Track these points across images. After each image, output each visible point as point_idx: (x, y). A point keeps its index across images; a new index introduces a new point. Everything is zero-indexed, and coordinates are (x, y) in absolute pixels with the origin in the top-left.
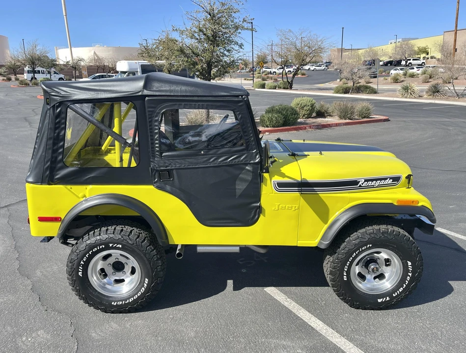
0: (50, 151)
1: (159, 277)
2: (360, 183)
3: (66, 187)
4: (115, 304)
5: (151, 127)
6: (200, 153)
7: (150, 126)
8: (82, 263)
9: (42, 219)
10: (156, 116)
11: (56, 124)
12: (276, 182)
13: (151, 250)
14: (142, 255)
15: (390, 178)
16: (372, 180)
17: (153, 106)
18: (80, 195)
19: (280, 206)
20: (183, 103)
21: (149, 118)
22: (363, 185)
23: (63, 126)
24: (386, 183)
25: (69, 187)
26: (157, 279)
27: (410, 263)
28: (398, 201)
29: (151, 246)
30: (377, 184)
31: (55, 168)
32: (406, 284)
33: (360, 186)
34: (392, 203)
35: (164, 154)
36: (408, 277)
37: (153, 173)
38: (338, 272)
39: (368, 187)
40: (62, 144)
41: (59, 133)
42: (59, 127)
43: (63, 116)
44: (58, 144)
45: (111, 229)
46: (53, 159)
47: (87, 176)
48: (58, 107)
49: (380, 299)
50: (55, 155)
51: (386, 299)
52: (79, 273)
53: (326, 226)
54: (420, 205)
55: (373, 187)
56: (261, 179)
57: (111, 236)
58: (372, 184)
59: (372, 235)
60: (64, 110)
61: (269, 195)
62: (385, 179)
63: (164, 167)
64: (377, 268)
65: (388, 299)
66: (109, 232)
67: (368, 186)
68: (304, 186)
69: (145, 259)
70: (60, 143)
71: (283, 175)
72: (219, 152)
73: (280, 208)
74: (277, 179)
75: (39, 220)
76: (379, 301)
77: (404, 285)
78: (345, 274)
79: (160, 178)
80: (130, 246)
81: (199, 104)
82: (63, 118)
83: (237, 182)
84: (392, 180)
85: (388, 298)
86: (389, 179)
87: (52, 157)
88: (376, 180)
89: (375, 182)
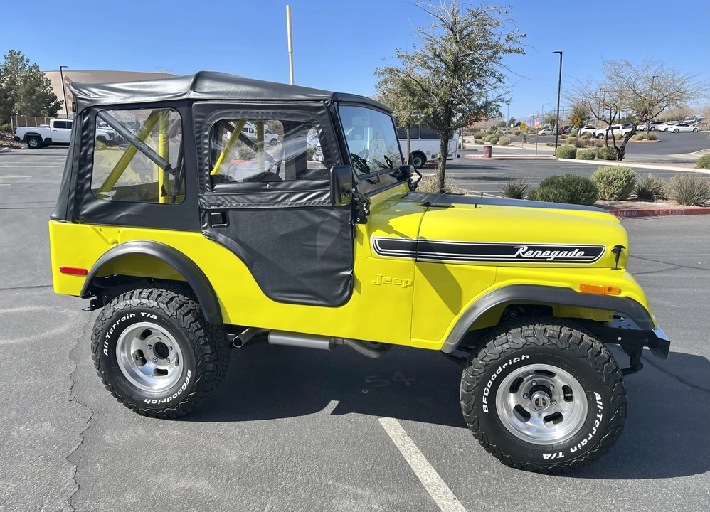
0: (76, 176)
1: (207, 371)
2: (520, 252)
3: (94, 228)
4: (148, 402)
5: (199, 146)
6: (265, 187)
7: (199, 143)
8: (107, 336)
9: (65, 270)
10: (206, 130)
11: (82, 138)
12: (377, 240)
13: (196, 328)
14: (183, 334)
15: (581, 249)
16: (544, 249)
17: (202, 114)
18: (110, 240)
19: (383, 278)
20: (241, 111)
21: (197, 132)
22: (525, 256)
23: (91, 141)
24: (572, 256)
25: (98, 228)
26: (204, 373)
27: (598, 397)
28: (582, 286)
29: (197, 323)
30: (552, 257)
31: (81, 199)
32: (594, 433)
34: (570, 289)
35: (217, 186)
36: (597, 421)
37: (202, 214)
38: (474, 397)
39: (534, 260)
40: (89, 166)
41: (86, 151)
42: (86, 143)
43: (91, 127)
44: (85, 166)
45: (146, 292)
46: (79, 187)
47: (120, 213)
48: (85, 115)
49: (547, 453)
50: (81, 182)
51: (558, 455)
52: (105, 350)
53: (457, 318)
54: (622, 295)
55: (545, 260)
56: (354, 233)
57: (145, 301)
58: (543, 256)
59: (529, 339)
60: (92, 119)
61: (366, 260)
62: (570, 249)
63: (215, 205)
64: (543, 399)
65: (561, 455)
66: (142, 296)
67: (534, 258)
68: (421, 249)
69: (187, 340)
70: (88, 165)
71: (390, 230)
72: (292, 187)
73: (383, 282)
74: (380, 234)
75: (61, 271)
76: (546, 456)
77: (590, 435)
78: (485, 402)
79: (211, 223)
80: (168, 318)
81: (263, 112)
82: (91, 131)
83: (319, 235)
84: (583, 253)
85: (561, 453)
86: (577, 250)
87: (77, 185)
88: (552, 249)
89: (549, 252)
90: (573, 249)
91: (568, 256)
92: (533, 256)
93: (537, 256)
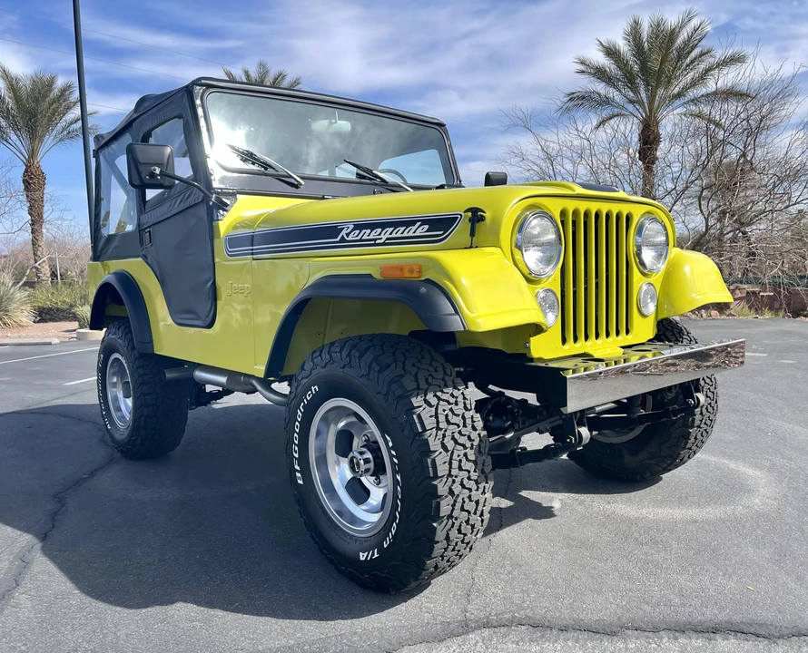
2: (344, 233)
16: (372, 226)
22: (350, 238)
24: (411, 234)
28: (383, 269)
30: (384, 237)
33: (343, 240)
34: (371, 276)
39: (361, 243)
49: (365, 550)
51: (373, 555)
54: (423, 277)
55: (374, 243)
58: (371, 237)
62: (409, 223)
64: (357, 460)
65: (376, 553)
67: (361, 240)
76: (362, 556)
77: (397, 513)
78: (297, 467)
84: (427, 227)
86: (419, 224)
88: (383, 225)
89: (379, 230)
90: (412, 223)
91: (405, 234)
92: (358, 238)
93: (365, 237)
